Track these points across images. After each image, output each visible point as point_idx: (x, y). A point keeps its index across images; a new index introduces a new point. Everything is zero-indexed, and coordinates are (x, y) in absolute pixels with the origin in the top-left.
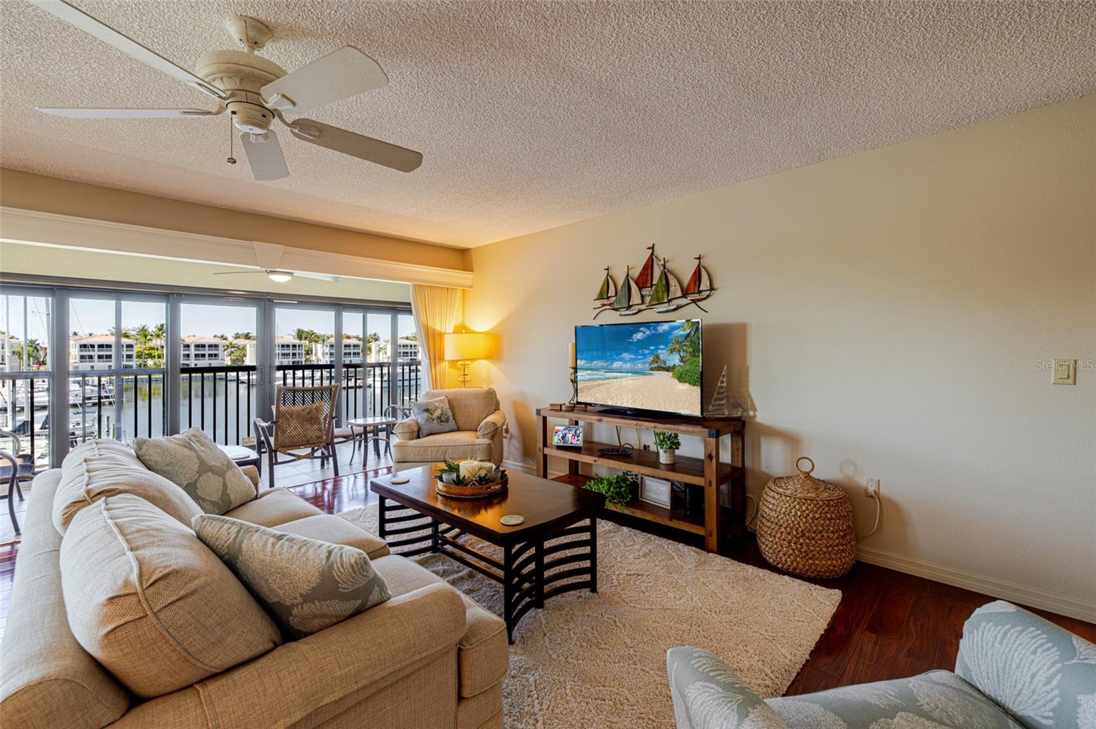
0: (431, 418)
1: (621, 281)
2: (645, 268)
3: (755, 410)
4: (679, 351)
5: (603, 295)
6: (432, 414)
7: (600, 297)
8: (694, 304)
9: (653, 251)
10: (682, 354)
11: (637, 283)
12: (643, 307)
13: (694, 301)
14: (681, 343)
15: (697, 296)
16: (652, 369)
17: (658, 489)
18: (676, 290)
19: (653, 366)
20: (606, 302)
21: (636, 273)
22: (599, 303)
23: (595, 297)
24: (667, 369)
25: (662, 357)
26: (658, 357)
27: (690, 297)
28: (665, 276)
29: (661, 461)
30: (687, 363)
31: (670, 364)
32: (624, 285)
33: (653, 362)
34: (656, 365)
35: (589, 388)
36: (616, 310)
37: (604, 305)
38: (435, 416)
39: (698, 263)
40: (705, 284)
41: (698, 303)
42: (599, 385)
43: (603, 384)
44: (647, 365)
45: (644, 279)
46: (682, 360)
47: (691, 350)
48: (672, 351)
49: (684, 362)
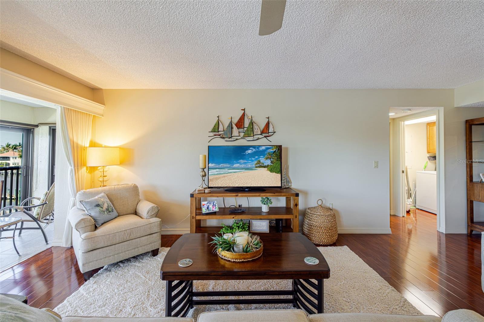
0: (102, 211)
1: (226, 124)
2: (240, 119)
3: (291, 183)
4: (270, 159)
5: (216, 129)
6: (102, 208)
7: (213, 131)
8: (265, 138)
9: (244, 111)
10: (272, 160)
11: (236, 125)
12: (240, 138)
13: (265, 137)
14: (271, 155)
15: (267, 135)
16: (256, 167)
17: (261, 225)
18: (257, 131)
19: (257, 165)
20: (217, 133)
21: (235, 120)
22: (212, 134)
23: (210, 130)
24: (265, 167)
25: (262, 161)
26: (259, 161)
27: (264, 135)
28: (252, 123)
29: (262, 210)
30: (274, 164)
31: (266, 164)
32: (228, 126)
33: (257, 164)
34: (259, 165)
35: (217, 179)
36: (223, 138)
37: (216, 135)
38: (104, 209)
39: (268, 120)
40: (271, 130)
41: (267, 138)
42: (224, 177)
43: (227, 176)
44: (254, 165)
45: (240, 124)
46: (272, 162)
47: (276, 158)
48: (267, 159)
49: (273, 163)
